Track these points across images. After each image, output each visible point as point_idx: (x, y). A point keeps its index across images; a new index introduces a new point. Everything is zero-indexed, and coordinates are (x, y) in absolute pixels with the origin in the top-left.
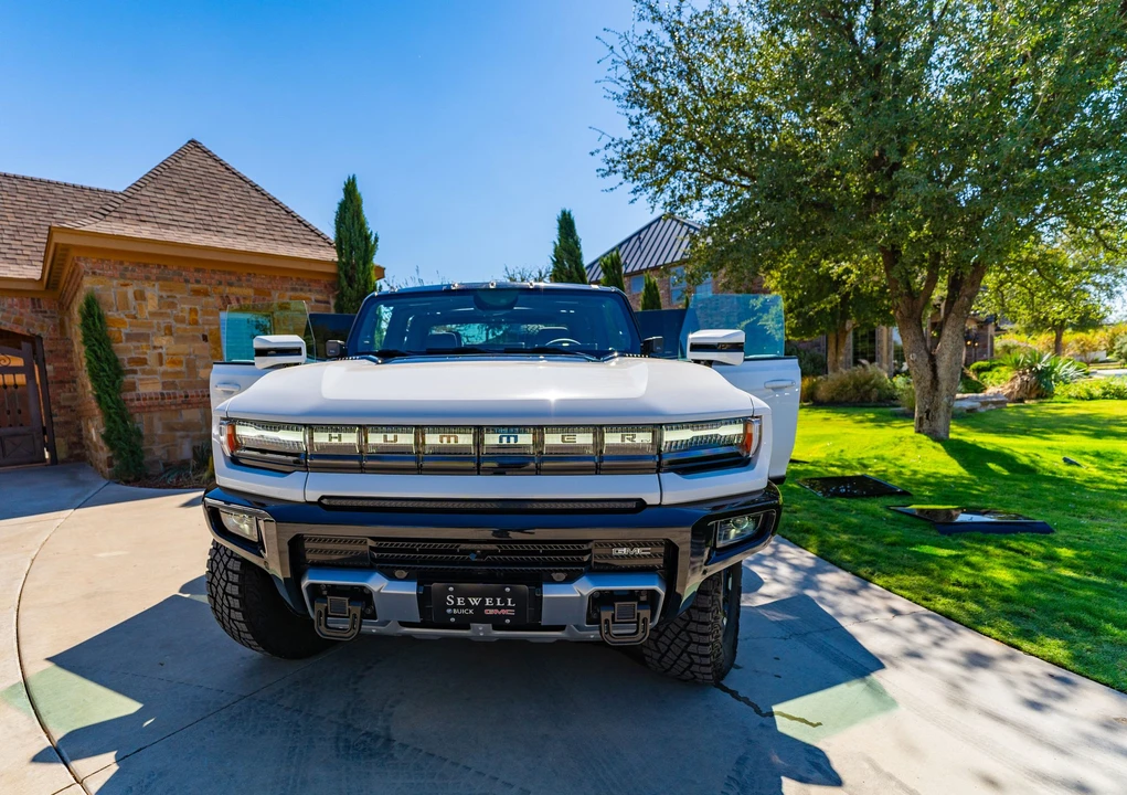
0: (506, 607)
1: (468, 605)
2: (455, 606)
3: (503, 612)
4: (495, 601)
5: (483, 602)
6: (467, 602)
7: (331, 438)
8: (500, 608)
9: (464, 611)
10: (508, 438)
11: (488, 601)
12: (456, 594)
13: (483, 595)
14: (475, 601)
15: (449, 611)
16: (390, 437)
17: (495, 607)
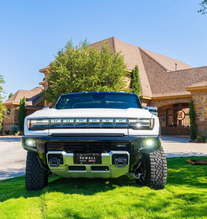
0: (94, 160)
1: (85, 159)
2: (82, 160)
3: (93, 161)
4: (91, 158)
5: (88, 158)
6: (85, 158)
7: (55, 121)
8: (92, 160)
9: (84, 161)
10: (94, 120)
11: (89, 158)
12: (82, 156)
13: (88, 156)
14: (86, 158)
15: (80, 161)
16: (68, 121)
17: (91, 160)
